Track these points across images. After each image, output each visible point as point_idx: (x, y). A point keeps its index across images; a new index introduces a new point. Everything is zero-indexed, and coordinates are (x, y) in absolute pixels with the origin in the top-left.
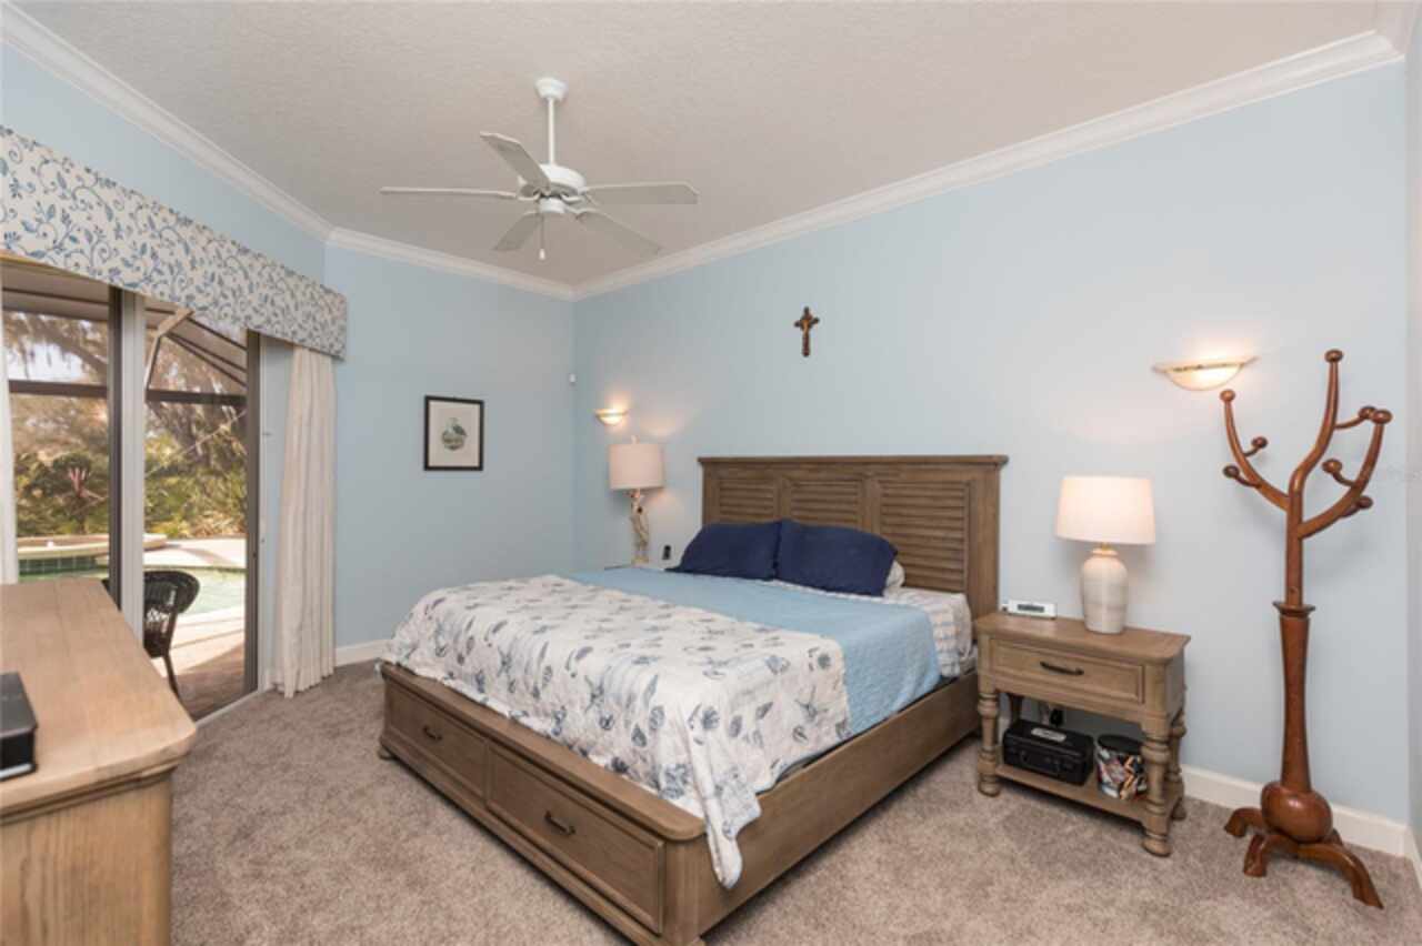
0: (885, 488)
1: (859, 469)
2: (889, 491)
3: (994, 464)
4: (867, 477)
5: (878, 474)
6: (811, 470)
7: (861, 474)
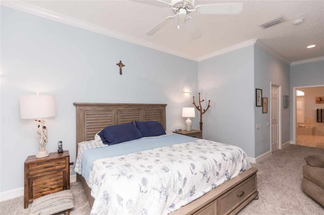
0: (145, 111)
1: (140, 107)
2: (146, 112)
3: (164, 106)
4: (141, 109)
5: (144, 108)
6: (126, 107)
7: (140, 108)
